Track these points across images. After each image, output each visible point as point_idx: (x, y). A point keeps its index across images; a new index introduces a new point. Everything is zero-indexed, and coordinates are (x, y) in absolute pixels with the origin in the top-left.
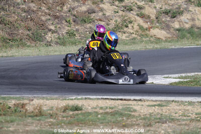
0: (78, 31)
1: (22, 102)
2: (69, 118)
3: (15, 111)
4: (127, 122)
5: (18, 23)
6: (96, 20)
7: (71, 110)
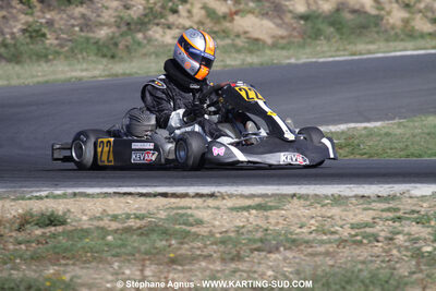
0: (53, 25)
4: (179, 252)
7: (37, 224)
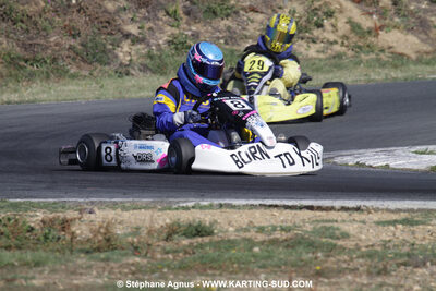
0: (198, 37)
1: (62, 215)
2: (181, 254)
3: (46, 237)
4: (326, 265)
5: (46, 19)
6: (244, 9)
7: (184, 234)
